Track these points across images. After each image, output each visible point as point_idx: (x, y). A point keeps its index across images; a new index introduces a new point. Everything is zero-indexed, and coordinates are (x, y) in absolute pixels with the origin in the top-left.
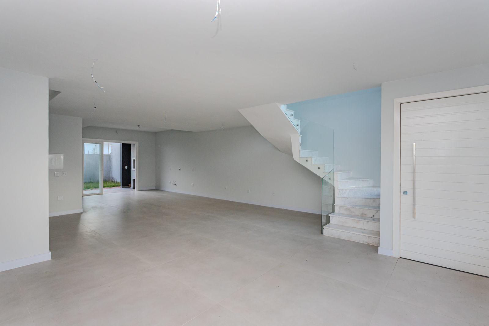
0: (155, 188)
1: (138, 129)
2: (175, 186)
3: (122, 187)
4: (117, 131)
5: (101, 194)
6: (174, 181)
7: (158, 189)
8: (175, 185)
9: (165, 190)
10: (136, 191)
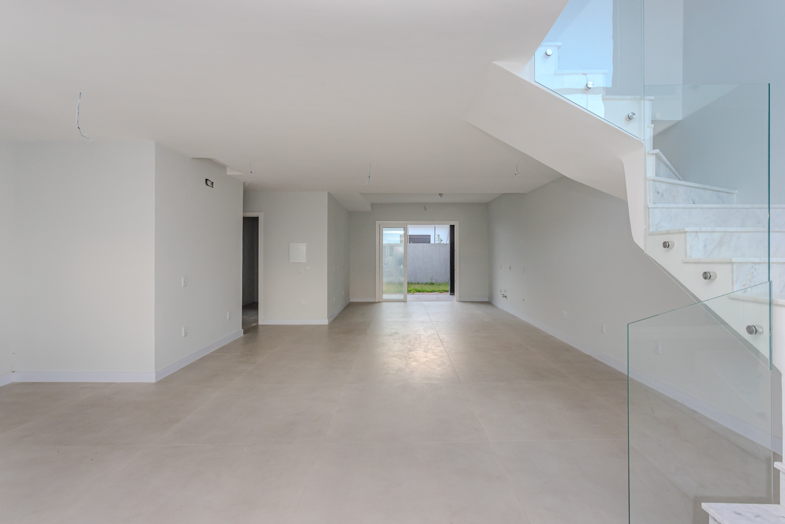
0: (486, 300)
3: (449, 293)
4: (426, 206)
5: (404, 301)
6: (505, 290)
8: (506, 297)
9: (495, 305)
10: (455, 301)
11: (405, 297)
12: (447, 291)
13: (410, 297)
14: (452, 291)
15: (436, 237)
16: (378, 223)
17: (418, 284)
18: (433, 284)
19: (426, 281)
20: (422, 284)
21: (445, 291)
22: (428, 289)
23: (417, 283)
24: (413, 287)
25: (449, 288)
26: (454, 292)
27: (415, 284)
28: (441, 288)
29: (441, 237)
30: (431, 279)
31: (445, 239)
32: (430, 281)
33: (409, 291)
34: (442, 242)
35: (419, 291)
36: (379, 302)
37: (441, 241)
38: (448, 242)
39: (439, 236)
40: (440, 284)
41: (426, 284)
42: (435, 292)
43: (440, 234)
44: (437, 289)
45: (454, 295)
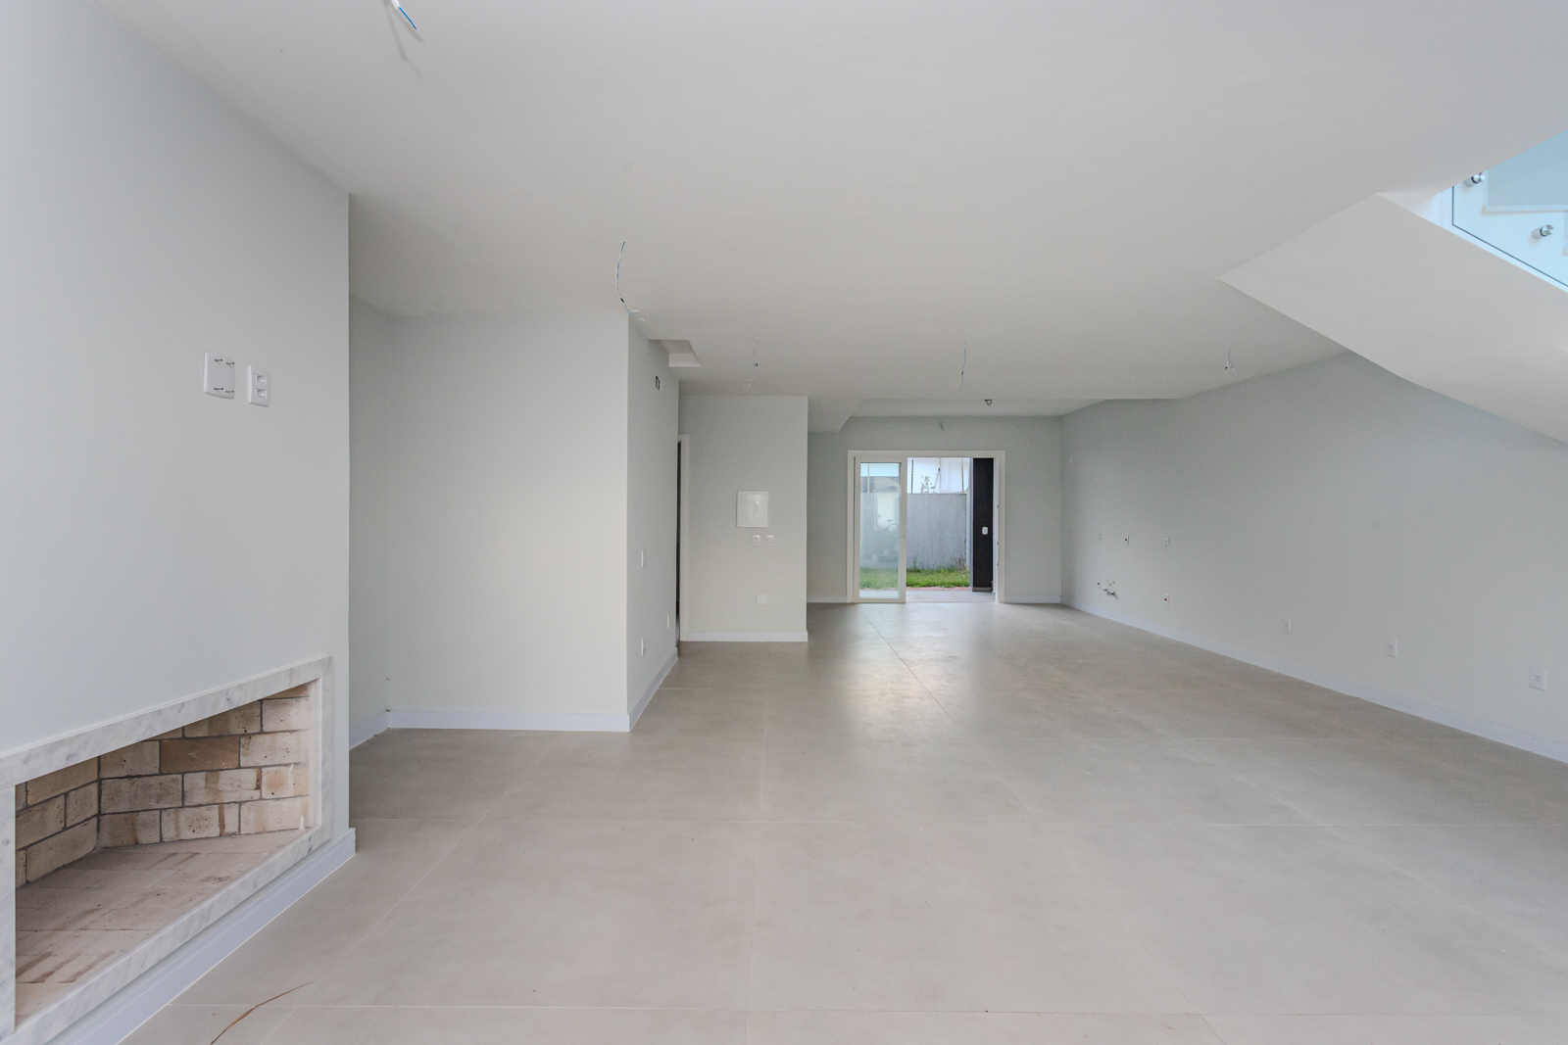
0: (1058, 601)
1: (985, 410)
2: (1112, 597)
3: (971, 588)
4: (941, 422)
5: (901, 602)
6: (1111, 582)
7: (1065, 604)
8: (1113, 594)
9: (1083, 609)
10: (997, 603)
11: (903, 595)
15: (922, 480)
16: (851, 453)
29: (932, 481)
34: (933, 491)
36: (851, 604)
37: (931, 488)
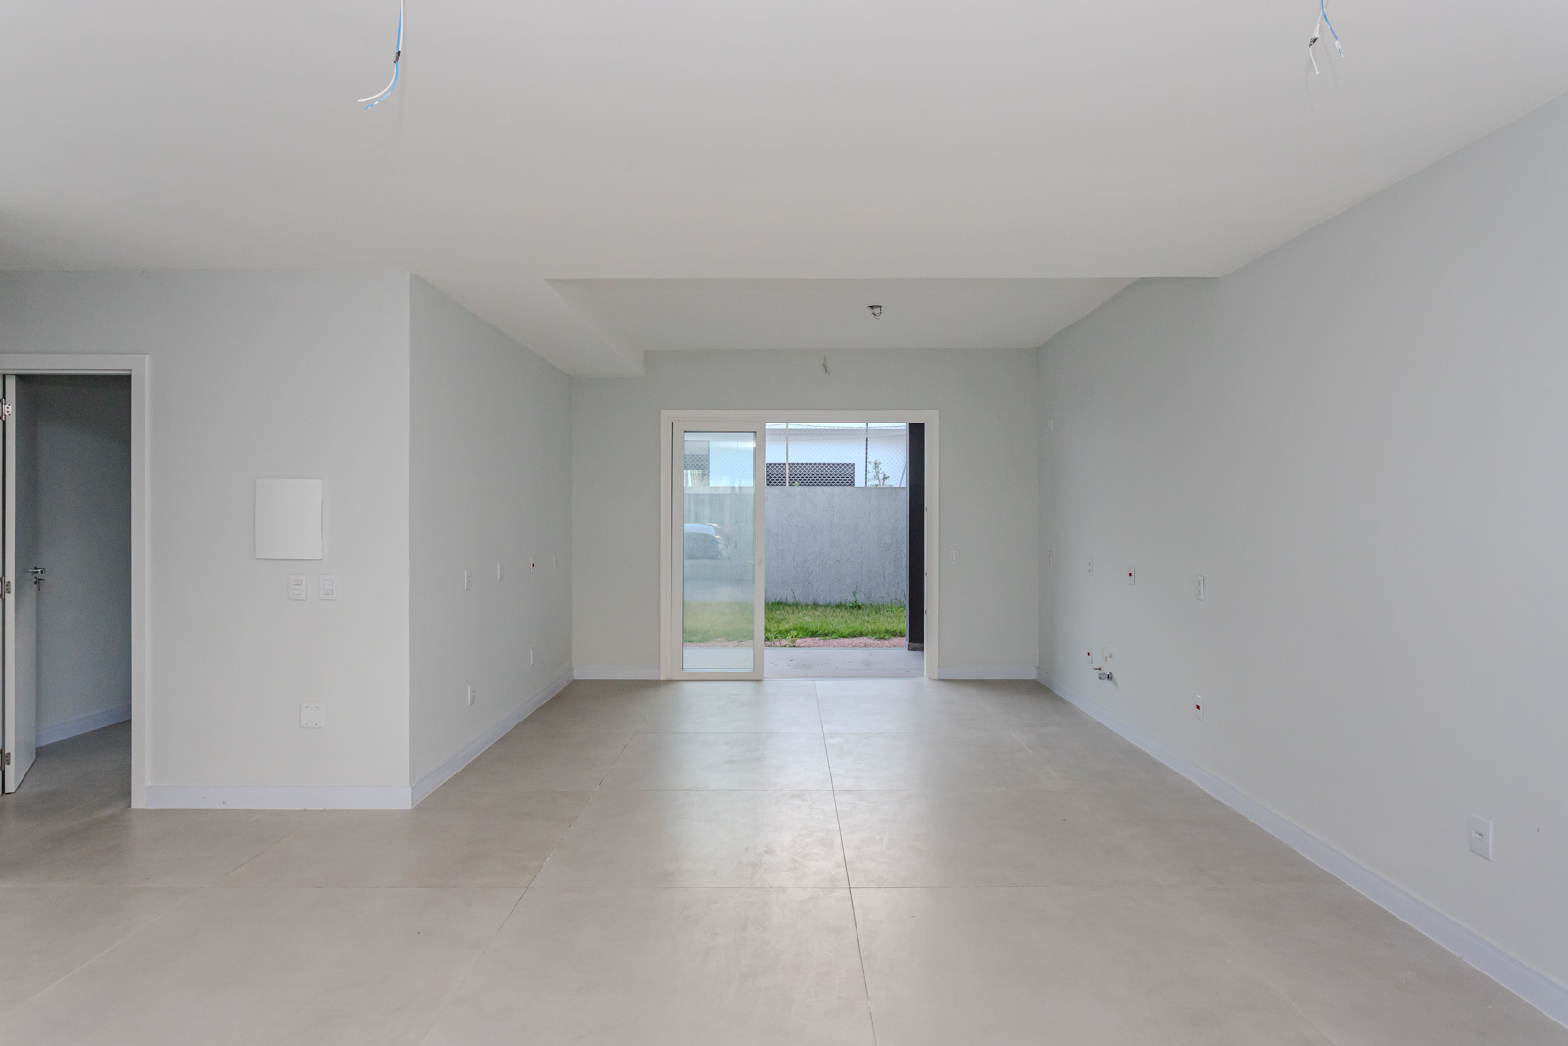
0: (1033, 675)
3: (907, 644)
5: (752, 676)
9: (1066, 698)
10: (925, 681)
11: (758, 661)
12: (901, 635)
13: (777, 657)
14: (917, 637)
15: (871, 467)
16: (666, 416)
17: (816, 605)
18: (860, 607)
19: (836, 598)
20: (826, 606)
21: (894, 634)
22: (843, 629)
23: (811, 601)
24: (793, 619)
25: (904, 625)
26: (922, 642)
27: (807, 605)
28: (884, 623)
29: (884, 468)
30: (854, 593)
31: (897, 473)
32: (850, 599)
33: (772, 637)
34: (888, 483)
35: (814, 635)
36: (670, 682)
37: (885, 478)
38: (905, 483)
39: (877, 464)
40: (877, 609)
41: (839, 606)
42: (861, 635)
43: (880, 460)
44: (870, 627)
45: (922, 649)
